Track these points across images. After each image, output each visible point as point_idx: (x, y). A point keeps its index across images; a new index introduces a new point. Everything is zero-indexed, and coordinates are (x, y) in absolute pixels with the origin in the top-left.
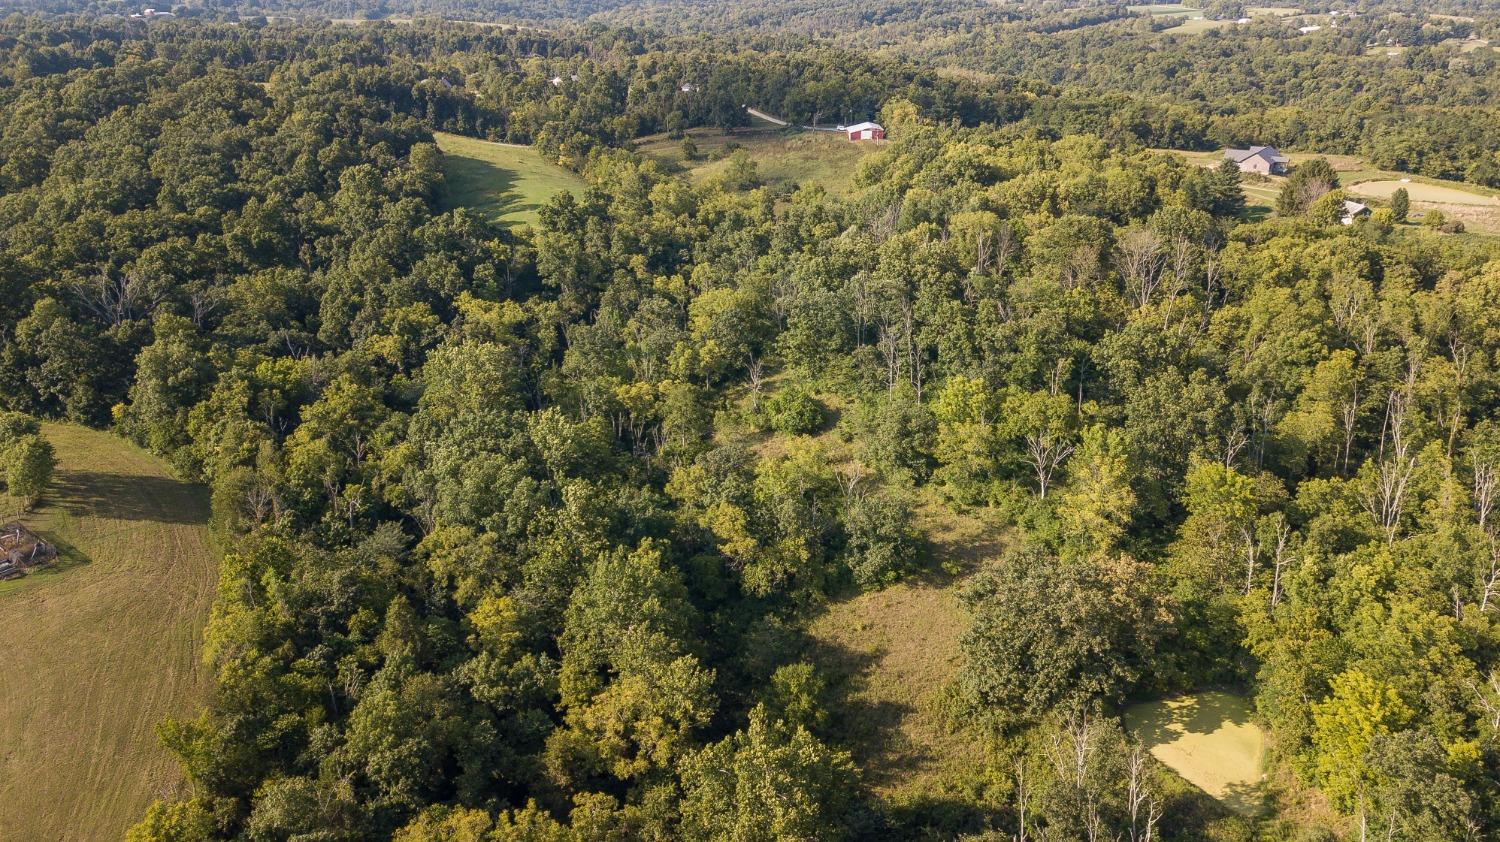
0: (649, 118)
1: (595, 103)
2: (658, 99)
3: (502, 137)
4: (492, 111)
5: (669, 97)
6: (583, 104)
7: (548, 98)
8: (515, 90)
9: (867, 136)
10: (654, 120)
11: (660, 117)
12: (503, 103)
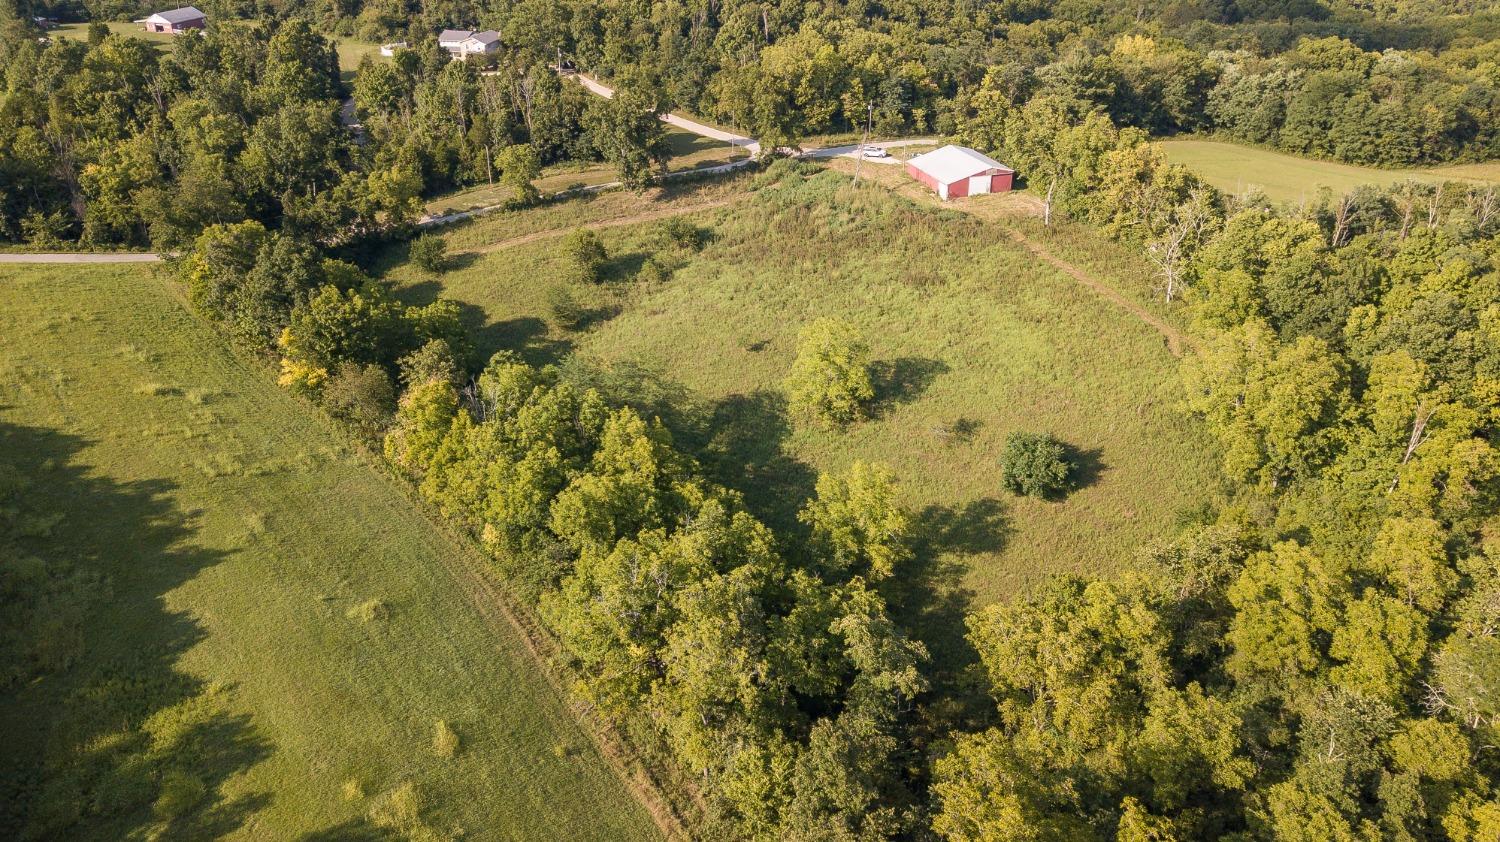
0: (439, 156)
1: (302, 127)
2: (448, 102)
3: (70, 235)
4: (28, 171)
5: (471, 95)
6: (274, 134)
7: (166, 100)
8: (78, 85)
9: (980, 186)
10: (453, 158)
11: (464, 150)
12: (53, 126)
